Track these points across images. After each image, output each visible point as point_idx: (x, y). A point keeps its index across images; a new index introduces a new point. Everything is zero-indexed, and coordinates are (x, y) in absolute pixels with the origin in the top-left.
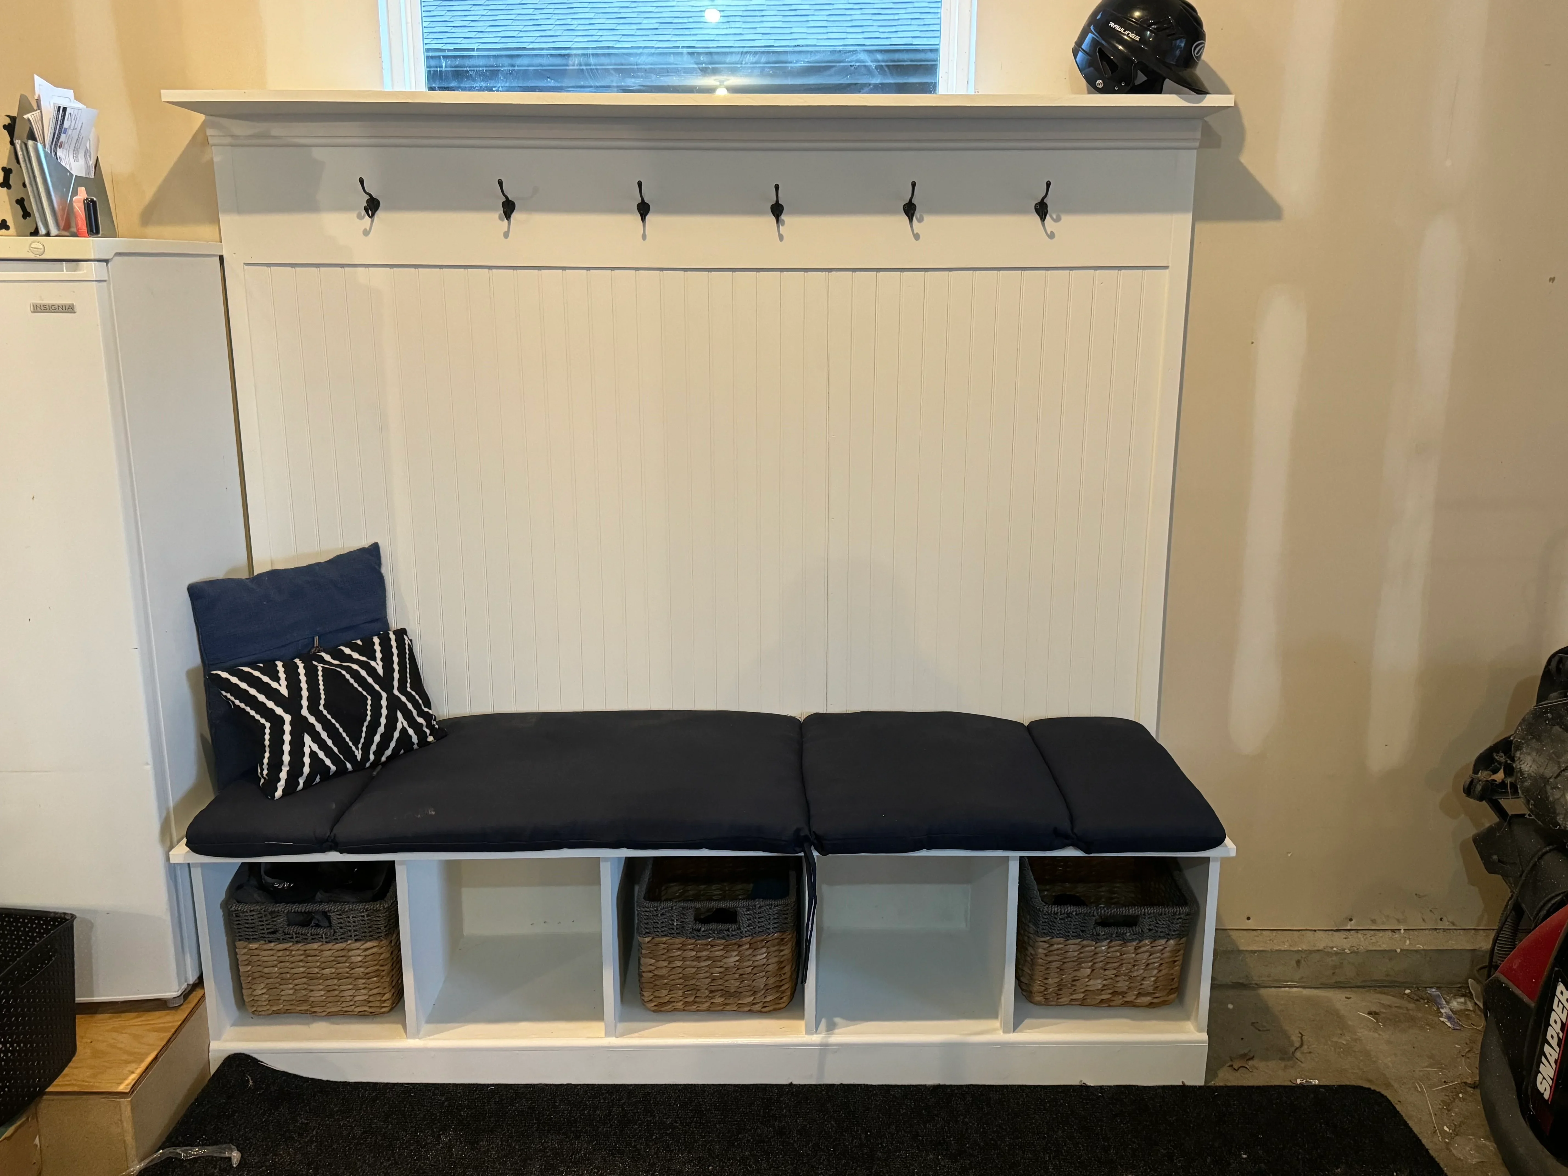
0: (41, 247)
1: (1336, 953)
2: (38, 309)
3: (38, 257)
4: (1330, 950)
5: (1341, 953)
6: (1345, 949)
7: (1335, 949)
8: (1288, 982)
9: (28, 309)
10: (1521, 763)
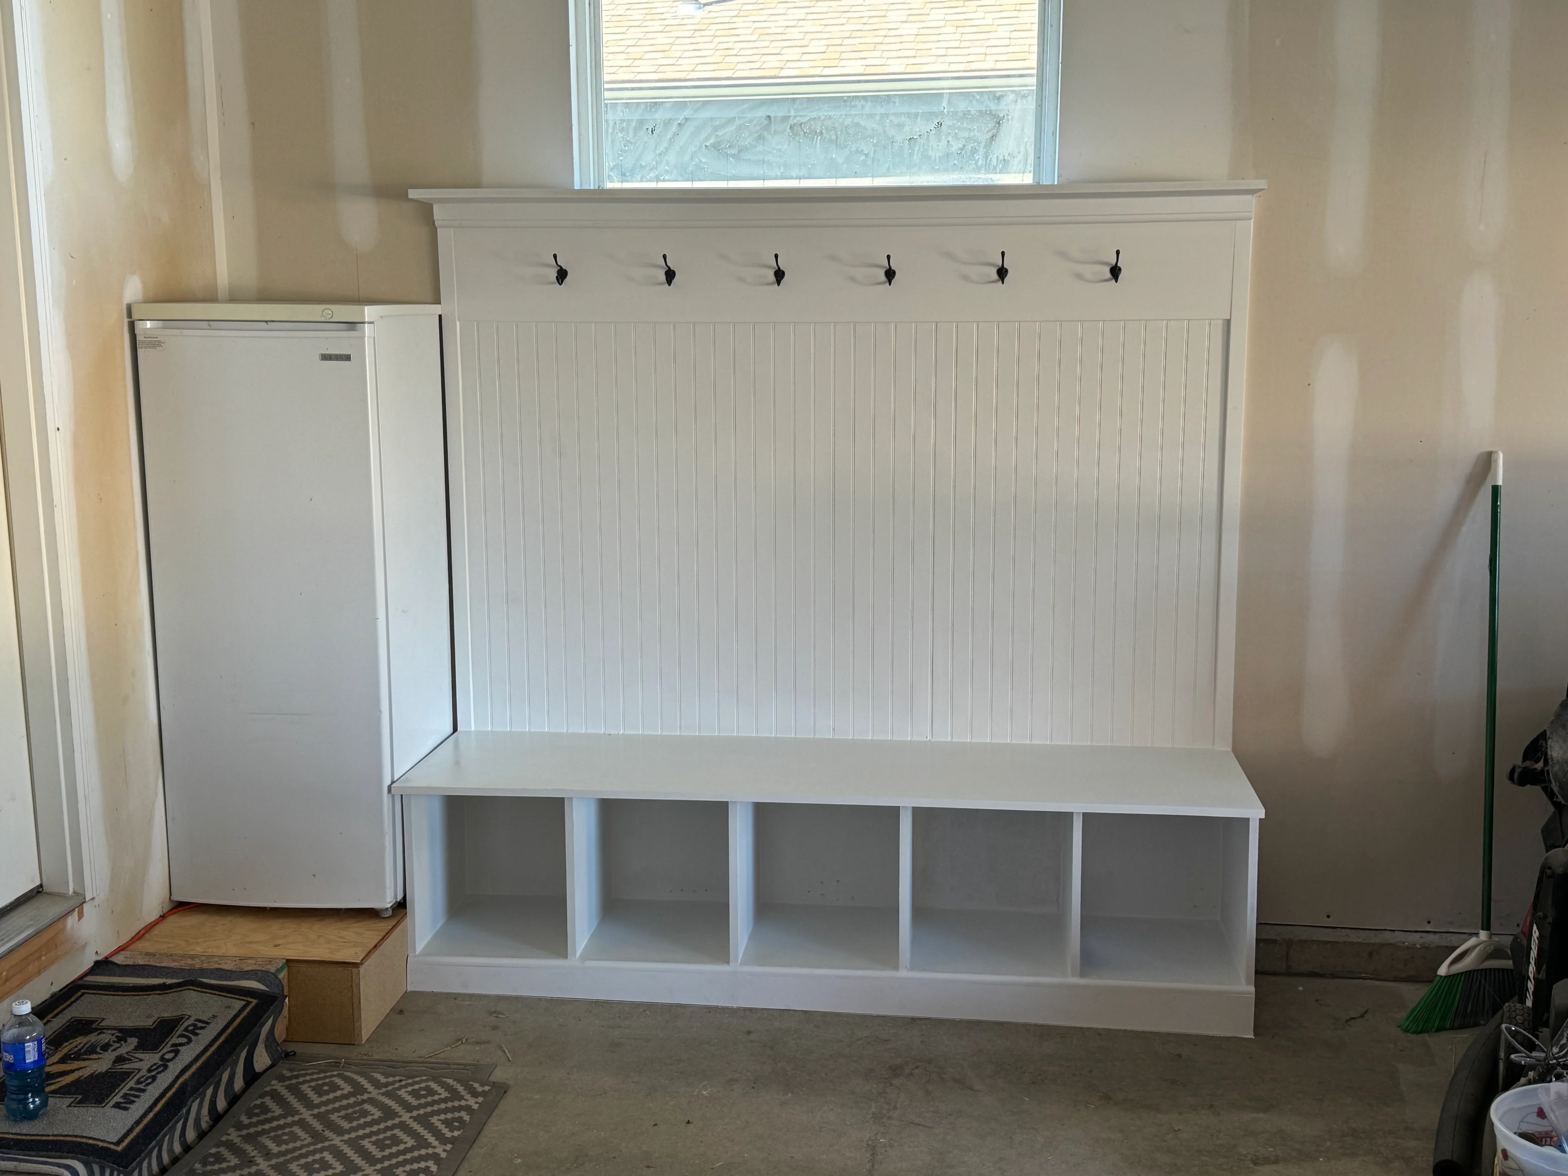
0: (330, 312)
1: (1408, 948)
2: (326, 357)
3: (328, 320)
4: (1402, 945)
5: (1412, 948)
6: (1416, 944)
7: (1406, 944)
8: (1362, 973)
9: (317, 358)
10: (1552, 750)
